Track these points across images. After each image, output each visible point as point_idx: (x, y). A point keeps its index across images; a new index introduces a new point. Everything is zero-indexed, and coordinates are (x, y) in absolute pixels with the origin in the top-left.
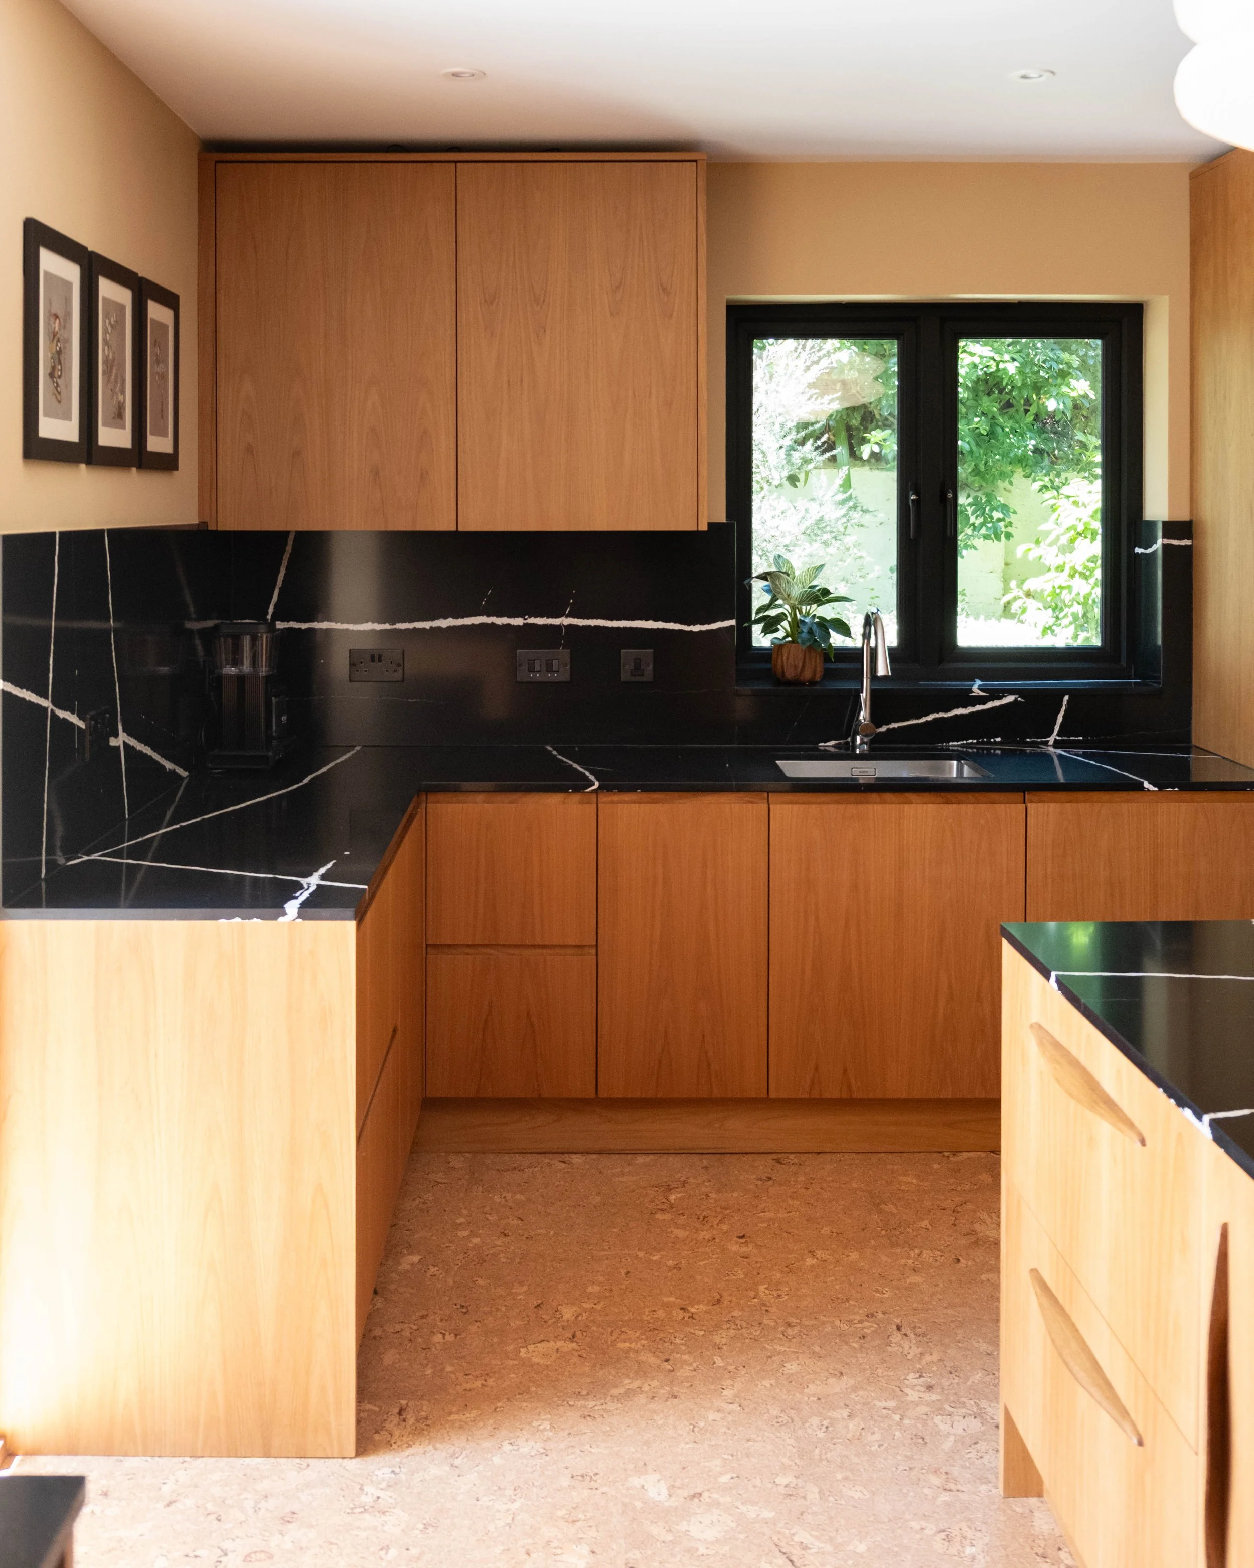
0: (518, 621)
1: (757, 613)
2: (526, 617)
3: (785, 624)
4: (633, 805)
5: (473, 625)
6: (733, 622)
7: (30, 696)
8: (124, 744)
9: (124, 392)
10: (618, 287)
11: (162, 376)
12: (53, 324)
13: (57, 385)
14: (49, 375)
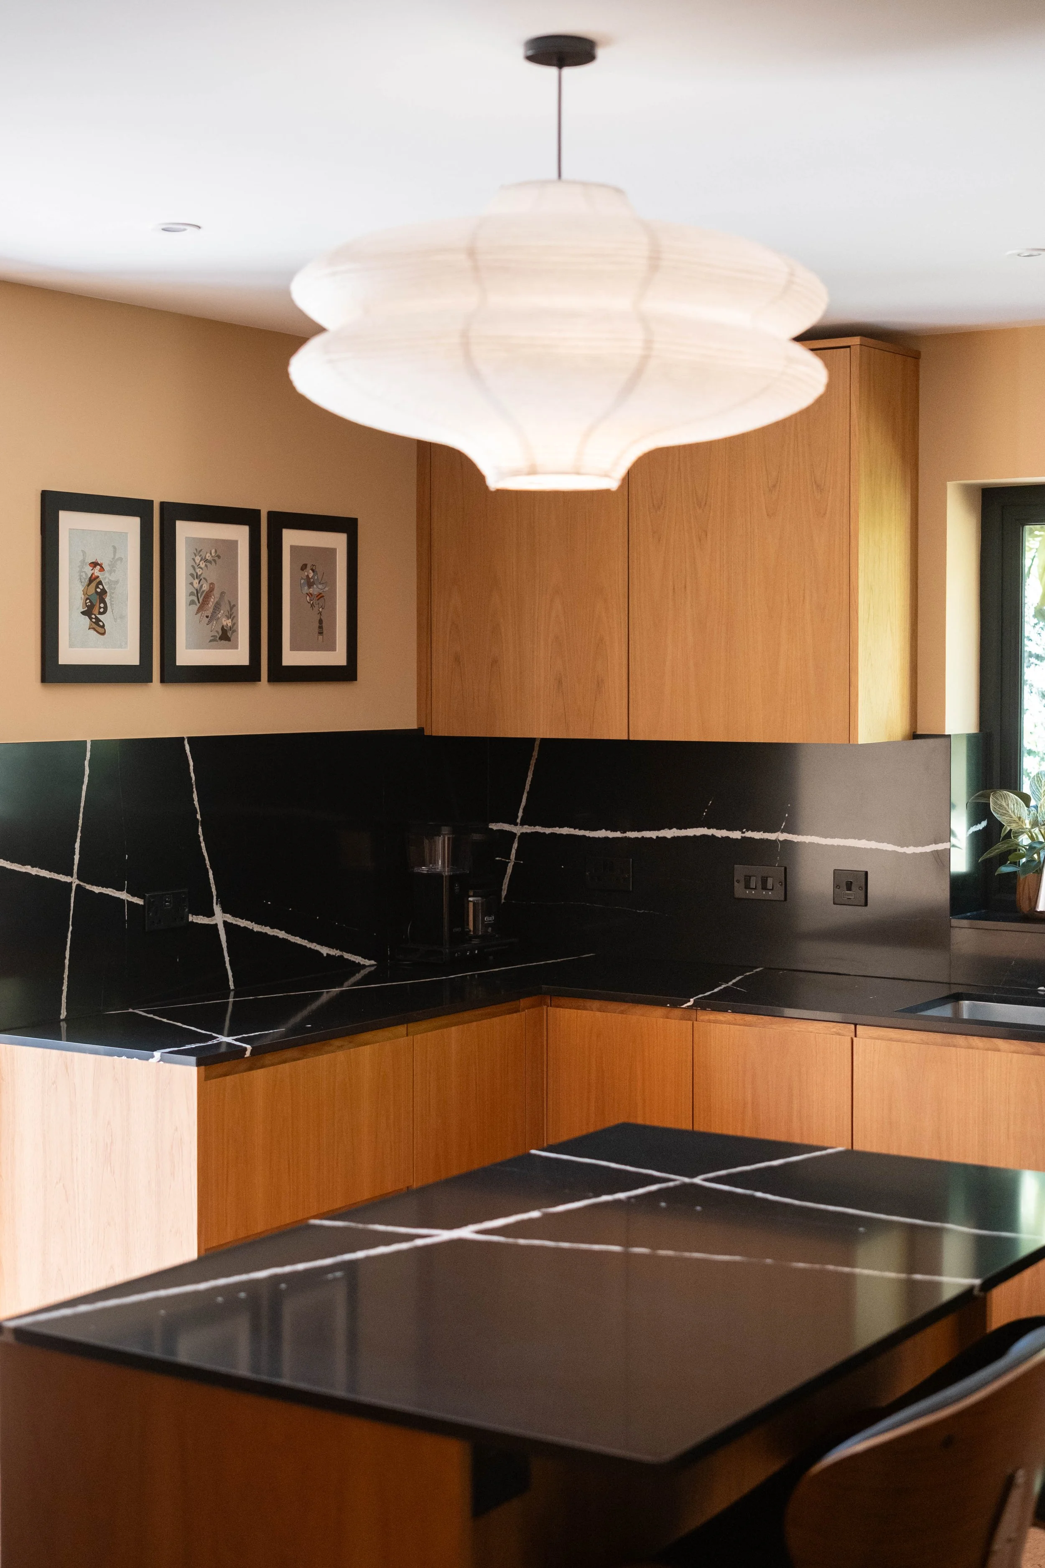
0: (736, 835)
2: (744, 830)
4: (725, 1026)
5: (696, 836)
7: (37, 871)
8: (225, 923)
9: (234, 617)
10: (774, 486)
11: (320, 596)
12: (89, 571)
13: (98, 620)
14: (83, 613)
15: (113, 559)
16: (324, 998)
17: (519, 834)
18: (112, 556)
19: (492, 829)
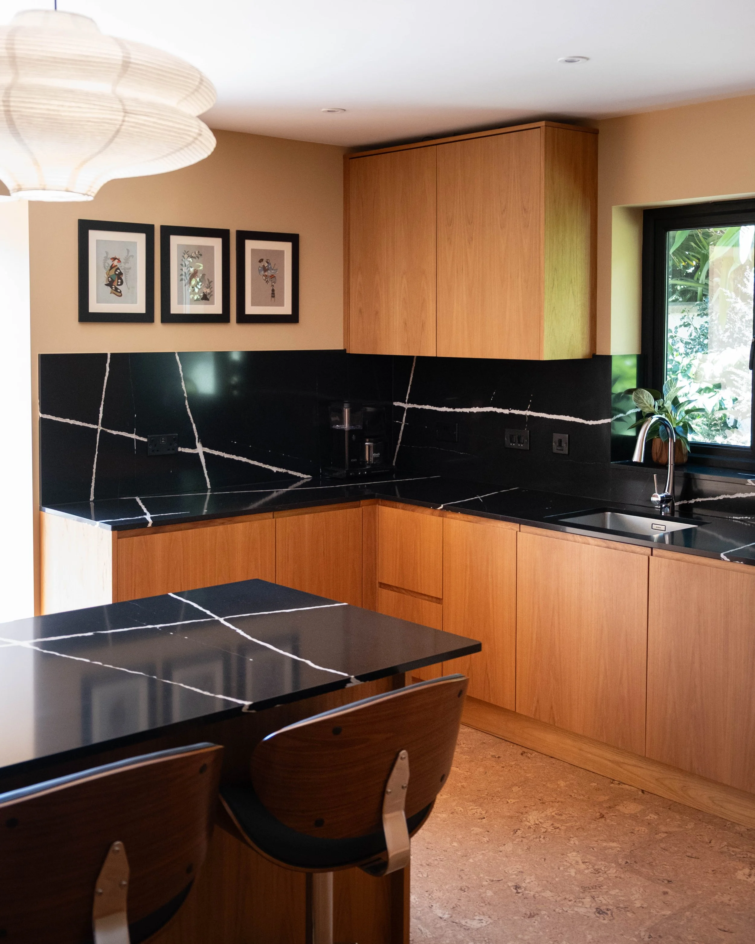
0: (506, 411)
2: (510, 409)
4: (457, 521)
5: (487, 412)
7: (74, 422)
8: (204, 453)
9: (212, 288)
10: (504, 211)
11: (272, 277)
12: (110, 262)
13: (116, 289)
14: (106, 285)
15: (127, 256)
16: (275, 495)
17: (406, 408)
18: (127, 255)
19: (394, 405)
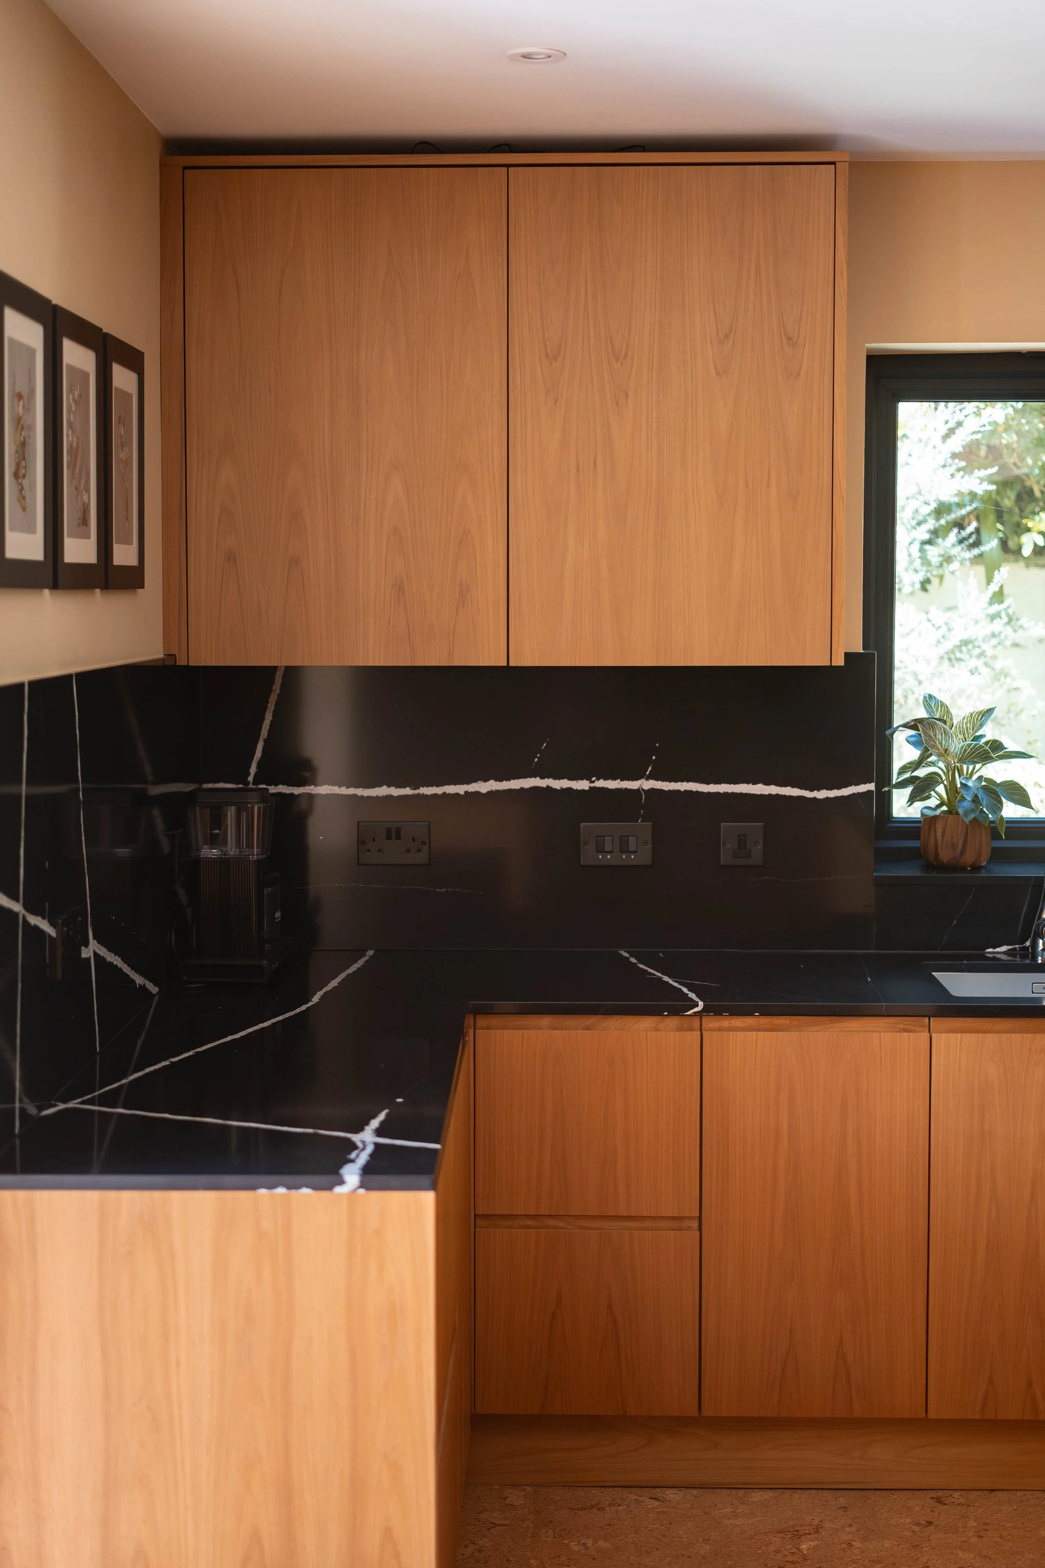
0: (583, 785)
1: (900, 773)
2: (594, 779)
3: (941, 789)
4: (749, 1034)
5: (522, 789)
6: (871, 787)
8: (95, 956)
9: (89, 488)
10: (727, 336)
11: (126, 464)
13: (22, 487)
14: (14, 475)
